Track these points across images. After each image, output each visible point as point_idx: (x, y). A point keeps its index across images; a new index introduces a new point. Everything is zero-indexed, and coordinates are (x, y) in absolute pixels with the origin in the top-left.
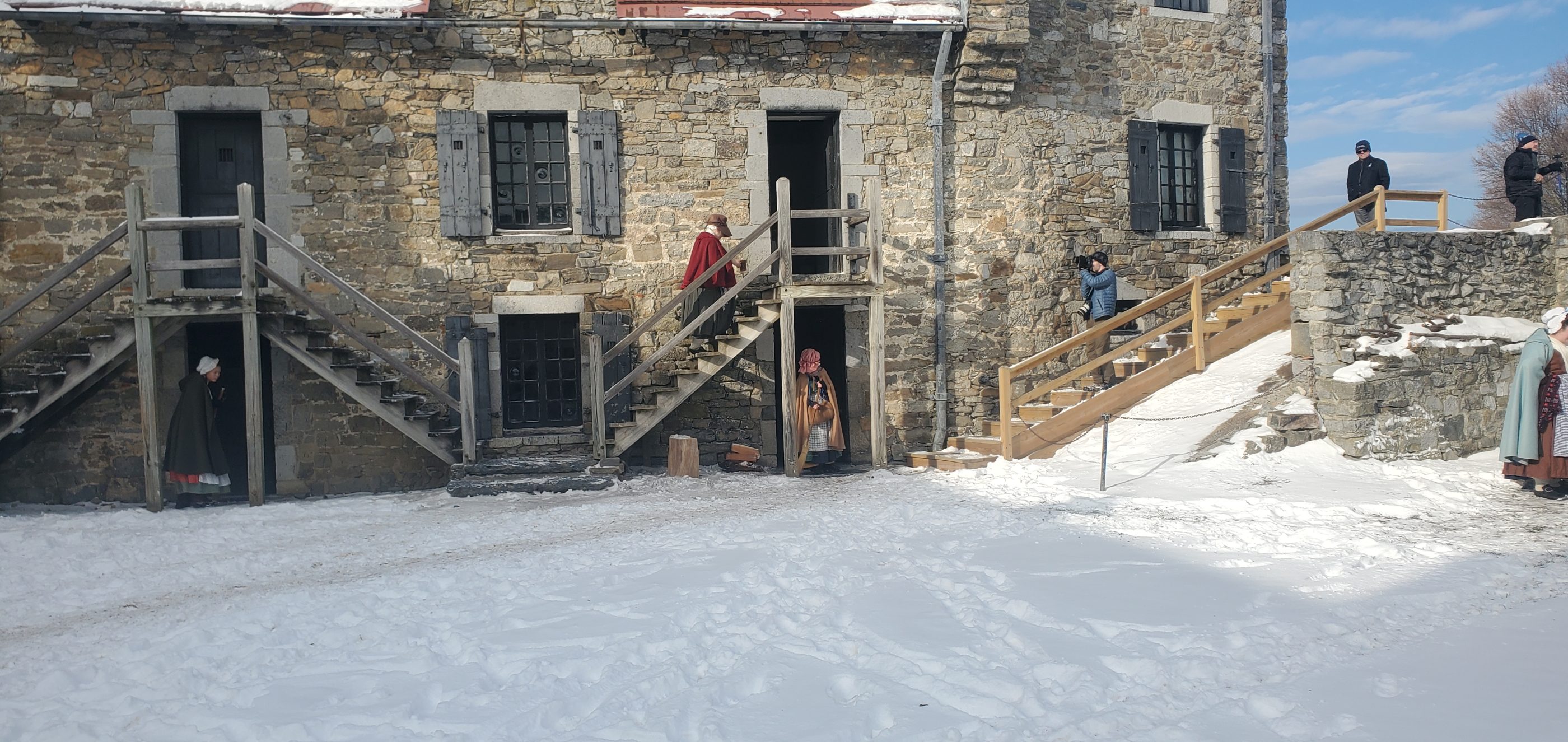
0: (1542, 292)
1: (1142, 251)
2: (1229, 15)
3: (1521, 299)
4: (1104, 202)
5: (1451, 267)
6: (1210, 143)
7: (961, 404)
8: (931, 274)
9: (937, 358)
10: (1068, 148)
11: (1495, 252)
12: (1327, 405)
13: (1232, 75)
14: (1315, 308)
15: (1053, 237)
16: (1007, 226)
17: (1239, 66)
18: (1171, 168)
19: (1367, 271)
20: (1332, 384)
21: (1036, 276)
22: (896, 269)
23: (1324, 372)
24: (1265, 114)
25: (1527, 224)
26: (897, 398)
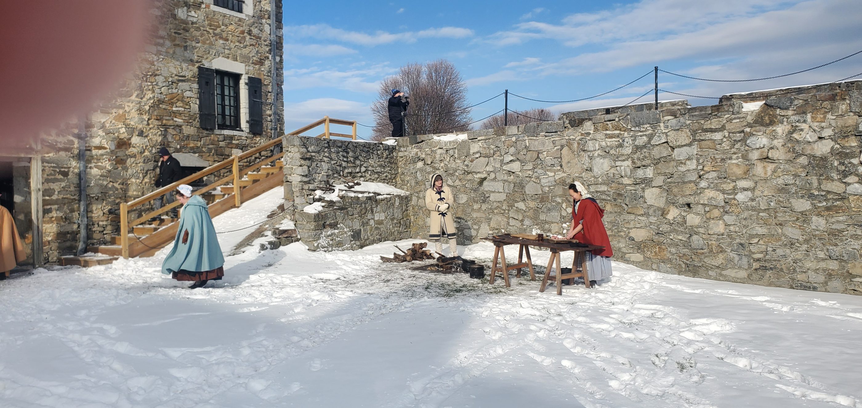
0: (393, 172)
1: (206, 140)
2: (254, 16)
3: (385, 174)
4: (185, 111)
5: (356, 158)
6: (244, 84)
7: (96, 226)
8: (76, 145)
9: (80, 197)
10: (163, 78)
11: (374, 152)
12: (300, 224)
13: (255, 49)
14: (295, 175)
15: (155, 128)
16: (126, 119)
17: (259, 44)
18: (223, 95)
19: (319, 158)
20: (302, 213)
21: (144, 150)
22: (51, 140)
23: (300, 208)
24: (272, 72)
25: (387, 140)
26: (52, 222)
